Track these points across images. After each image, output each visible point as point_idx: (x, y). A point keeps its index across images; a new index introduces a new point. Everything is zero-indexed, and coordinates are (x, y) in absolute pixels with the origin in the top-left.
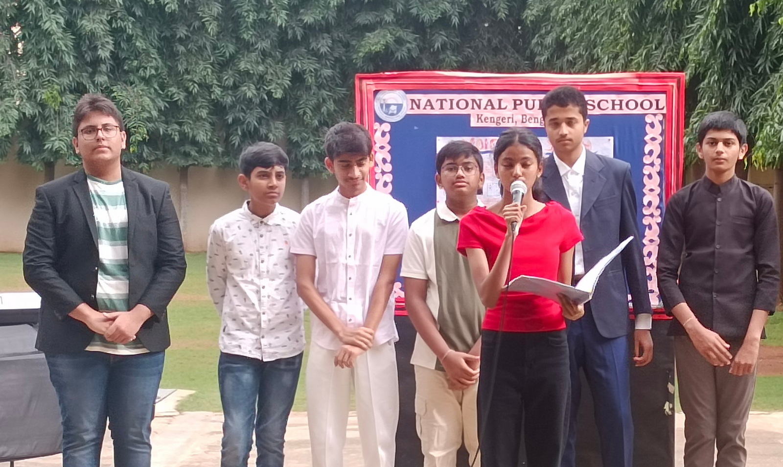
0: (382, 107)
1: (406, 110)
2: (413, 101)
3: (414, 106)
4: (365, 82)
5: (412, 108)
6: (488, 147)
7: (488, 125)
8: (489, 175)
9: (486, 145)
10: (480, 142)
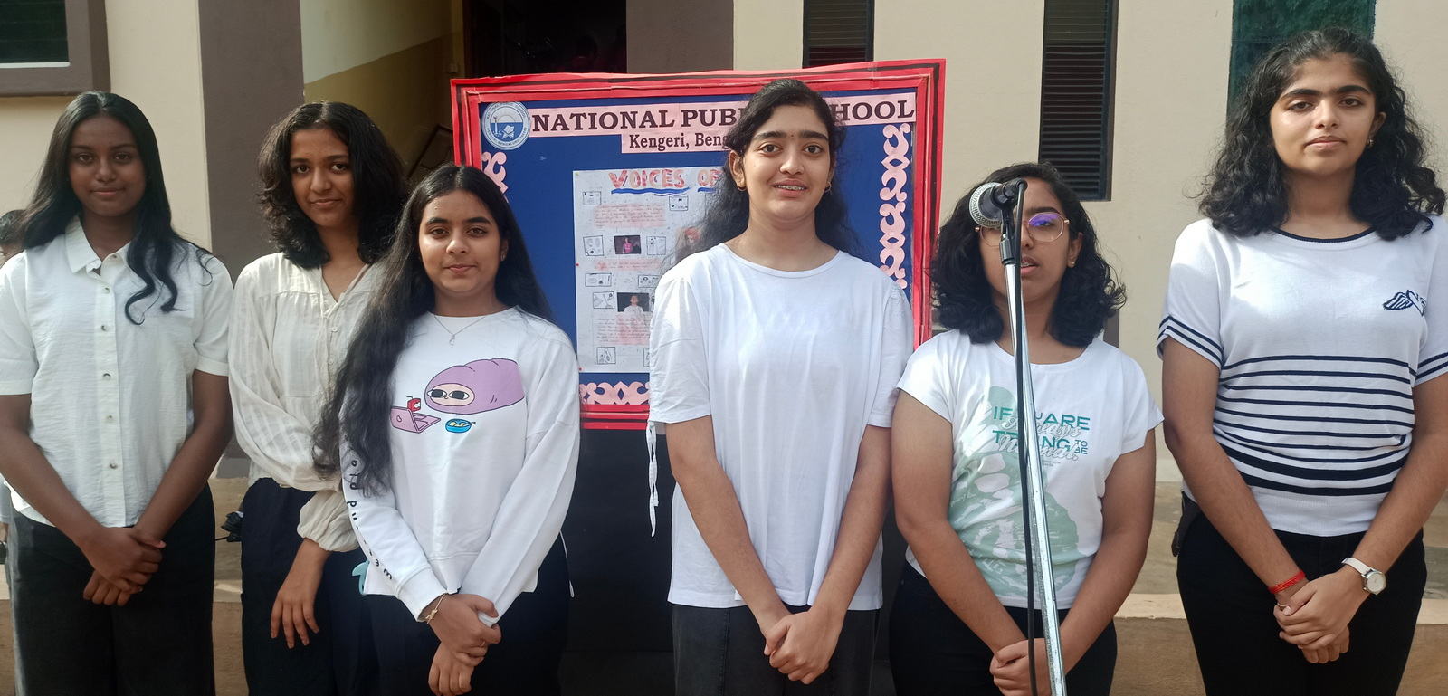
1: (529, 131)
2: (537, 118)
3: (539, 126)
4: (464, 91)
5: (536, 129)
6: (647, 182)
7: (648, 150)
8: (648, 224)
9: (643, 180)
10: (635, 176)
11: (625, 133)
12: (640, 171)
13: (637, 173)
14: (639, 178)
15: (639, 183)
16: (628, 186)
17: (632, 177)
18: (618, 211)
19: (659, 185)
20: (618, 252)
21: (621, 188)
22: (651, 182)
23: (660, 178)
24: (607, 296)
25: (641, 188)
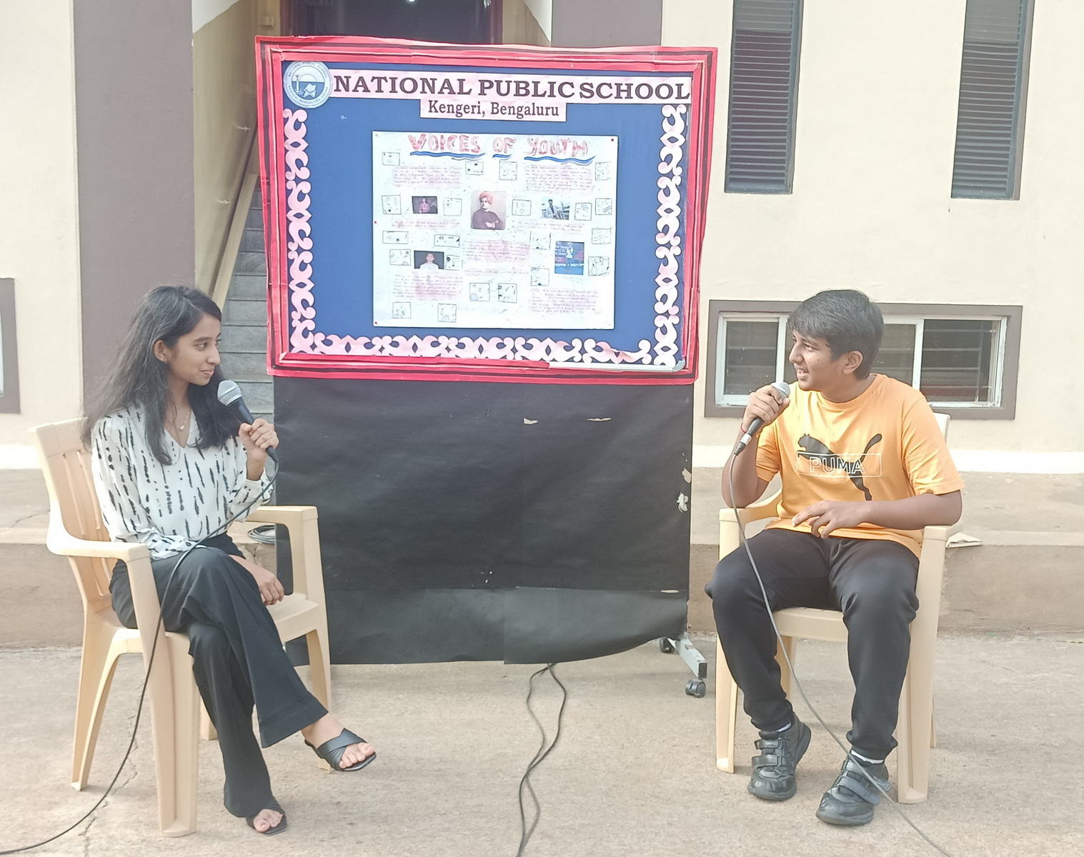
0: (294, 87)
1: (329, 91)
2: (338, 78)
3: (341, 87)
4: (268, 48)
5: (338, 90)
6: (445, 146)
7: (445, 115)
8: (446, 186)
9: (441, 144)
10: (434, 140)
11: (425, 99)
12: (438, 135)
13: (435, 137)
14: (437, 142)
15: (437, 147)
16: (426, 149)
17: (430, 140)
18: (416, 172)
19: (456, 150)
20: (415, 211)
21: (420, 150)
22: (449, 146)
23: (457, 142)
24: (404, 253)
25: (439, 151)
